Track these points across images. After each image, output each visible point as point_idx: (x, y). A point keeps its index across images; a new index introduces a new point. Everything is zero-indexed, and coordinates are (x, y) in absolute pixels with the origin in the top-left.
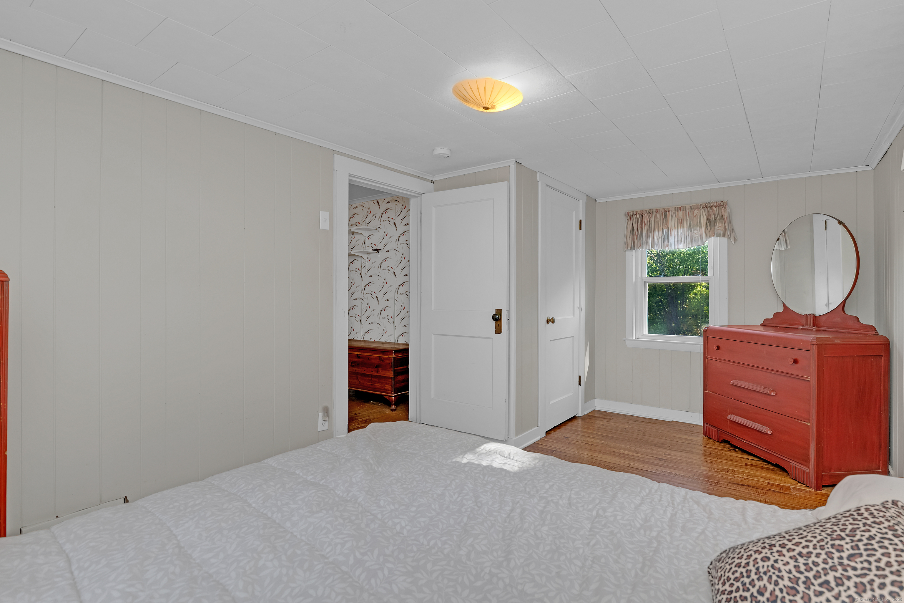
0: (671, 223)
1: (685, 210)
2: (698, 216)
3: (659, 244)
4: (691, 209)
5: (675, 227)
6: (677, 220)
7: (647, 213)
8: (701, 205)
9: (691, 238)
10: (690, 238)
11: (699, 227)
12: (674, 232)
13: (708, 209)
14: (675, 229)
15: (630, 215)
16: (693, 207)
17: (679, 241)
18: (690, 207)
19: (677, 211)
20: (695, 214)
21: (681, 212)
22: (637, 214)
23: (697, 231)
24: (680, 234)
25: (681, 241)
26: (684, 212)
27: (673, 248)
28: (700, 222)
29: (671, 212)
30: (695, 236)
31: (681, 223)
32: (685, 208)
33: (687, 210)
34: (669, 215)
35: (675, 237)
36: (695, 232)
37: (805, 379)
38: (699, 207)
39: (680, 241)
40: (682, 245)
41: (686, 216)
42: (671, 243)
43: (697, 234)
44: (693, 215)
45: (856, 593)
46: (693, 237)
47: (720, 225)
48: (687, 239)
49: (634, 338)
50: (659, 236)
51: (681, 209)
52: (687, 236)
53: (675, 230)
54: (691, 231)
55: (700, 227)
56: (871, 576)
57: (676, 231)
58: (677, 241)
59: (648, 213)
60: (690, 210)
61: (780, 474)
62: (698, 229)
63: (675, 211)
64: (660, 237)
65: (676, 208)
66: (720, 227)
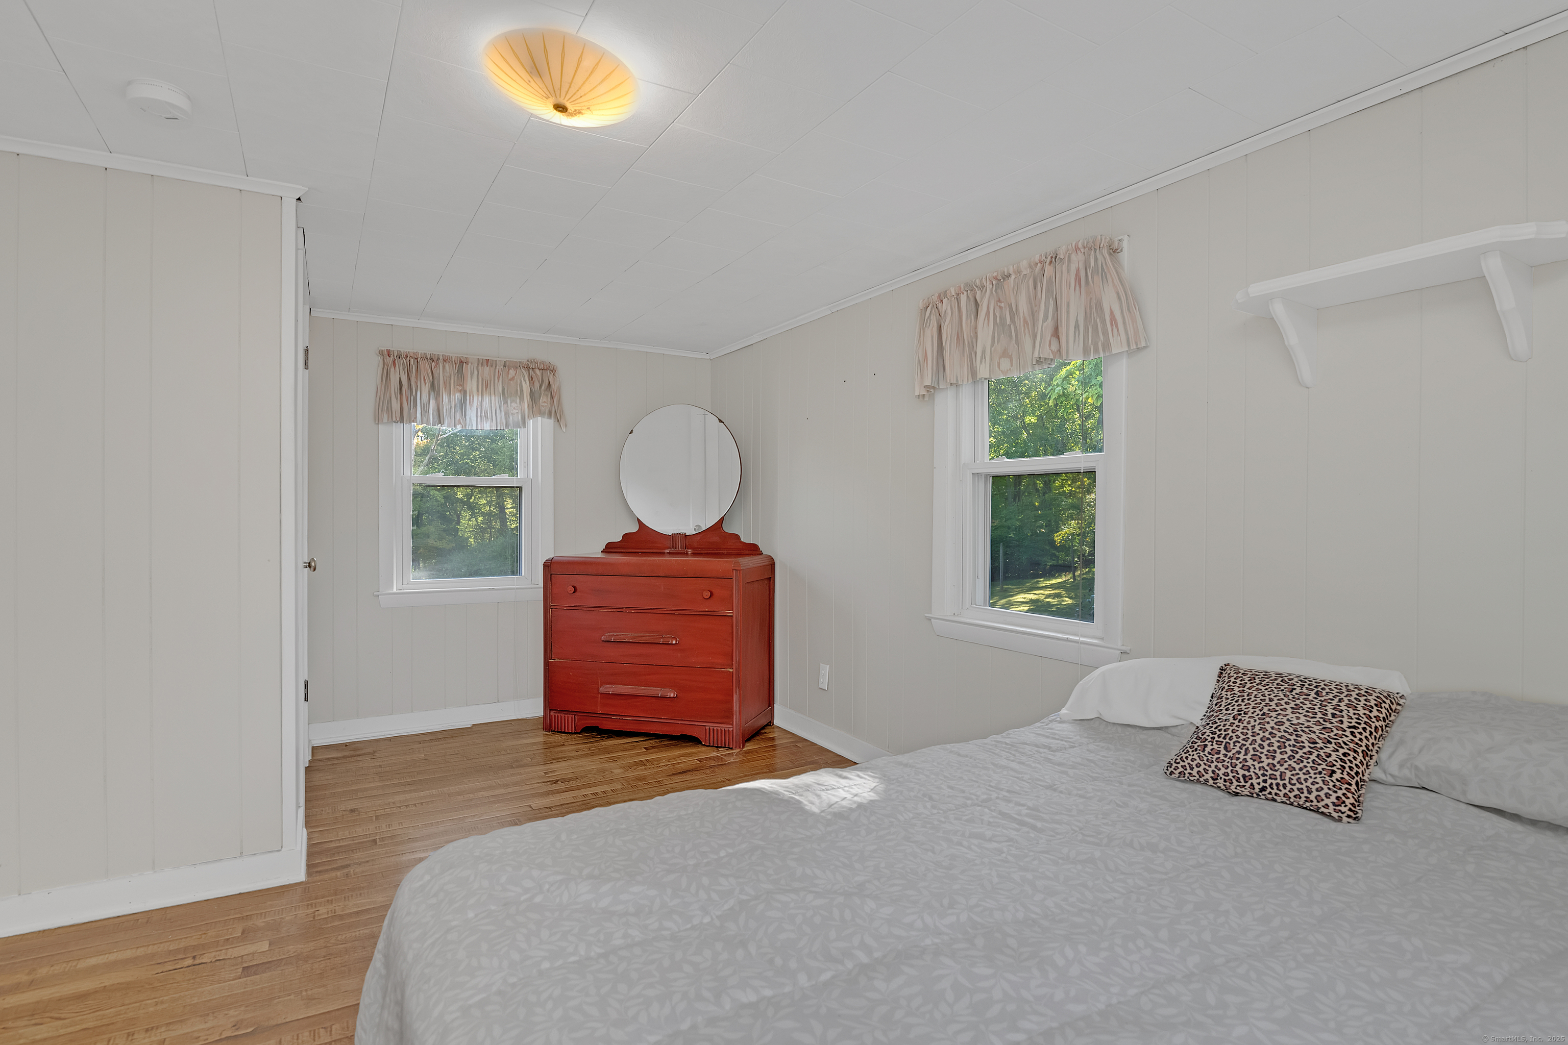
0: (471, 384)
1: (494, 365)
2: (517, 380)
3: (451, 418)
4: (505, 366)
5: (478, 391)
6: (482, 380)
7: (427, 359)
8: (520, 362)
9: (505, 414)
10: (503, 414)
11: (520, 399)
12: (476, 400)
13: (529, 371)
14: (478, 395)
15: (390, 358)
16: (507, 364)
17: (483, 416)
18: (503, 363)
19: (480, 365)
20: (510, 376)
21: (488, 368)
22: (407, 357)
23: (516, 405)
24: (484, 405)
25: (488, 418)
26: (492, 369)
27: (474, 428)
28: (522, 391)
29: (470, 364)
30: (513, 412)
31: (486, 388)
32: (494, 363)
33: (497, 367)
34: (467, 369)
35: (477, 409)
36: (514, 405)
37: (725, 614)
38: (517, 366)
39: (485, 416)
40: (489, 423)
41: (494, 376)
42: (470, 419)
43: (516, 410)
44: (508, 376)
45: (1259, 763)
46: (510, 414)
47: (545, 400)
48: (497, 415)
49: (395, 590)
50: (451, 404)
51: (489, 364)
52: (496, 410)
53: (478, 397)
54: (506, 402)
55: (522, 398)
56: (1251, 748)
57: (480, 399)
58: (481, 416)
59: (429, 358)
60: (502, 367)
61: (688, 746)
62: (518, 401)
63: (478, 364)
64: (453, 406)
65: (481, 361)
66: (545, 402)
